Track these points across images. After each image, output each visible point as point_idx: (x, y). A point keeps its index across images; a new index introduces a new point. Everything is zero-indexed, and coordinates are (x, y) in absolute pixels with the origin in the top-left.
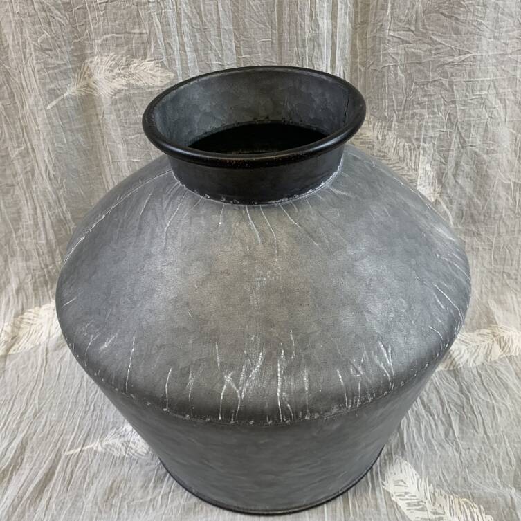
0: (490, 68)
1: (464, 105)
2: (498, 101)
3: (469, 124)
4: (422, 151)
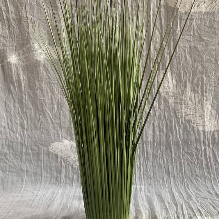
4: (205, 98)
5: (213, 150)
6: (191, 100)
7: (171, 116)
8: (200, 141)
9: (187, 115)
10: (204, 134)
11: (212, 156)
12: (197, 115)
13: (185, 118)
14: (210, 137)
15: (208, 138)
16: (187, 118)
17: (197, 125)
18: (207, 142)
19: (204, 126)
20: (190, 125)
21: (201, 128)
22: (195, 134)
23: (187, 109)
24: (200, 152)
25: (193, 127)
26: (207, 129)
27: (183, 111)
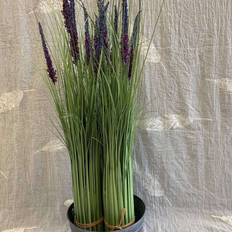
0: (173, 154)
1: (167, 164)
2: (179, 164)
3: (170, 170)
4: (155, 177)
5: (159, 208)
6: (148, 178)
7: (136, 186)
8: (152, 202)
9: (146, 186)
10: (154, 198)
11: (159, 211)
12: (151, 187)
13: (144, 188)
14: (158, 200)
15: (156, 201)
16: (145, 188)
17: (151, 193)
18: (156, 203)
19: (154, 193)
20: (147, 192)
21: (153, 194)
22: (149, 198)
23: (146, 183)
24: (153, 209)
25: (149, 194)
26: (156, 195)
27: (143, 184)
